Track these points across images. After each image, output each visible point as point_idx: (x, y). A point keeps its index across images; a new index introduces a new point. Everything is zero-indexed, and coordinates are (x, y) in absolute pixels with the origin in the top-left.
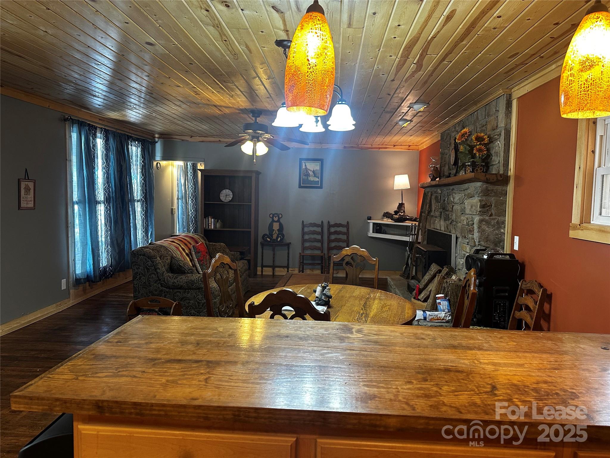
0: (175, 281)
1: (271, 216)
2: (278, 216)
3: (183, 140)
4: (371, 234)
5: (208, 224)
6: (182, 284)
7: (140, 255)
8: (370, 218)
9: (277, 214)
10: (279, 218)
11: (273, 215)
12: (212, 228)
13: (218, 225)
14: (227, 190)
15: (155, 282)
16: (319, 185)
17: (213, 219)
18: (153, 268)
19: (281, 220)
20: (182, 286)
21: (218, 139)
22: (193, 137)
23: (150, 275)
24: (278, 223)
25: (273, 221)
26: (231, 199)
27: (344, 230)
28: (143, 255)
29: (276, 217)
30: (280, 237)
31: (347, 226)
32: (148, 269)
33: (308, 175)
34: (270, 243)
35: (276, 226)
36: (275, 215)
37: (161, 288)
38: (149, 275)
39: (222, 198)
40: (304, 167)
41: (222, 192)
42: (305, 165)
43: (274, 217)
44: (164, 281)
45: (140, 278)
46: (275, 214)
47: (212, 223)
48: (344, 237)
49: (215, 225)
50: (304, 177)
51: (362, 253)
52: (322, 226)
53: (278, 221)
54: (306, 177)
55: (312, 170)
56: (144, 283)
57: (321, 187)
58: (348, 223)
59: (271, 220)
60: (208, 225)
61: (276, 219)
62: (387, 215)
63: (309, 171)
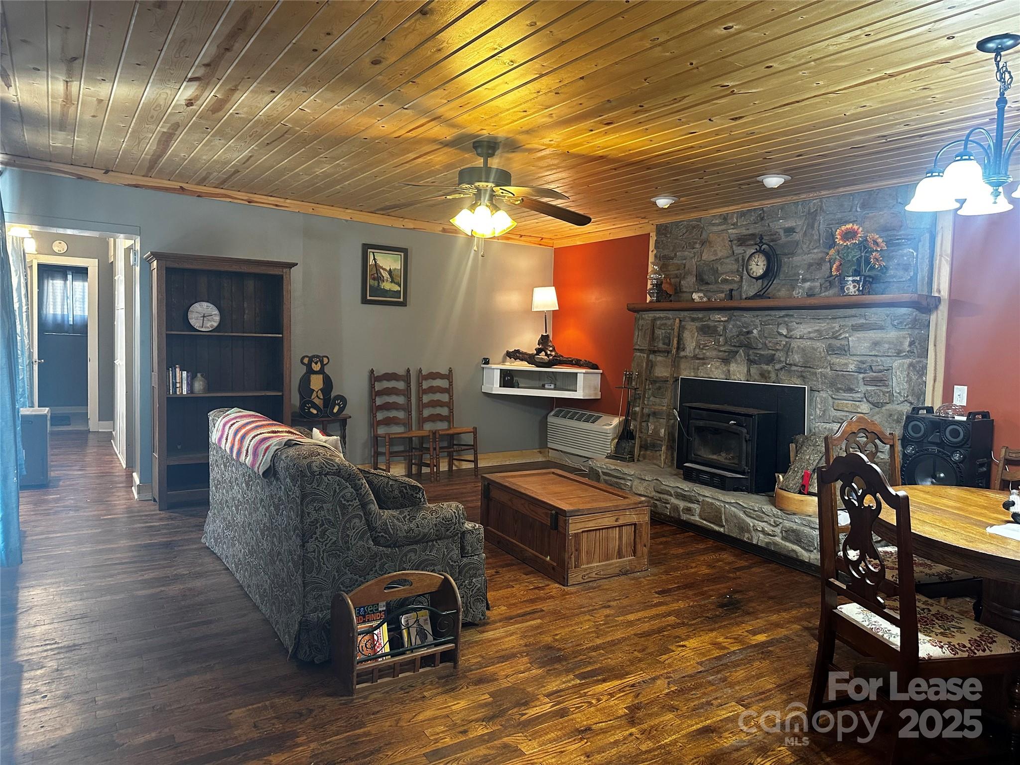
0: (412, 525)
1: (306, 361)
2: (322, 362)
3: (80, 177)
4: (496, 389)
5: (174, 384)
6: (426, 531)
7: (326, 475)
8: (486, 361)
9: (318, 357)
10: (323, 365)
11: (311, 359)
12: (185, 393)
13: (199, 385)
14: (205, 304)
15: (361, 538)
16: (402, 300)
17: (185, 373)
18: (357, 503)
19: (327, 370)
20: (425, 535)
21: (176, 185)
22: (110, 173)
23: (349, 520)
24: (321, 376)
25: (311, 371)
26: (215, 324)
27: (443, 383)
28: (334, 474)
29: (316, 363)
30: (338, 404)
31: (449, 376)
32: (344, 507)
33: (379, 278)
34: (317, 419)
35: (316, 382)
36: (315, 360)
37: (374, 548)
38: (346, 523)
39: (195, 321)
40: (371, 261)
41: (191, 309)
42: (374, 259)
43: (313, 365)
44: (386, 531)
45: (324, 532)
46: (314, 356)
47: (185, 382)
48: (445, 398)
49: (190, 386)
50: (372, 282)
51: (873, 428)
52: (407, 378)
53: (321, 372)
54: (376, 283)
55: (388, 269)
56: (334, 543)
57: (403, 304)
58: (450, 371)
59: (304, 369)
60: (175, 388)
61: (316, 367)
62: (515, 355)
63: (381, 270)
